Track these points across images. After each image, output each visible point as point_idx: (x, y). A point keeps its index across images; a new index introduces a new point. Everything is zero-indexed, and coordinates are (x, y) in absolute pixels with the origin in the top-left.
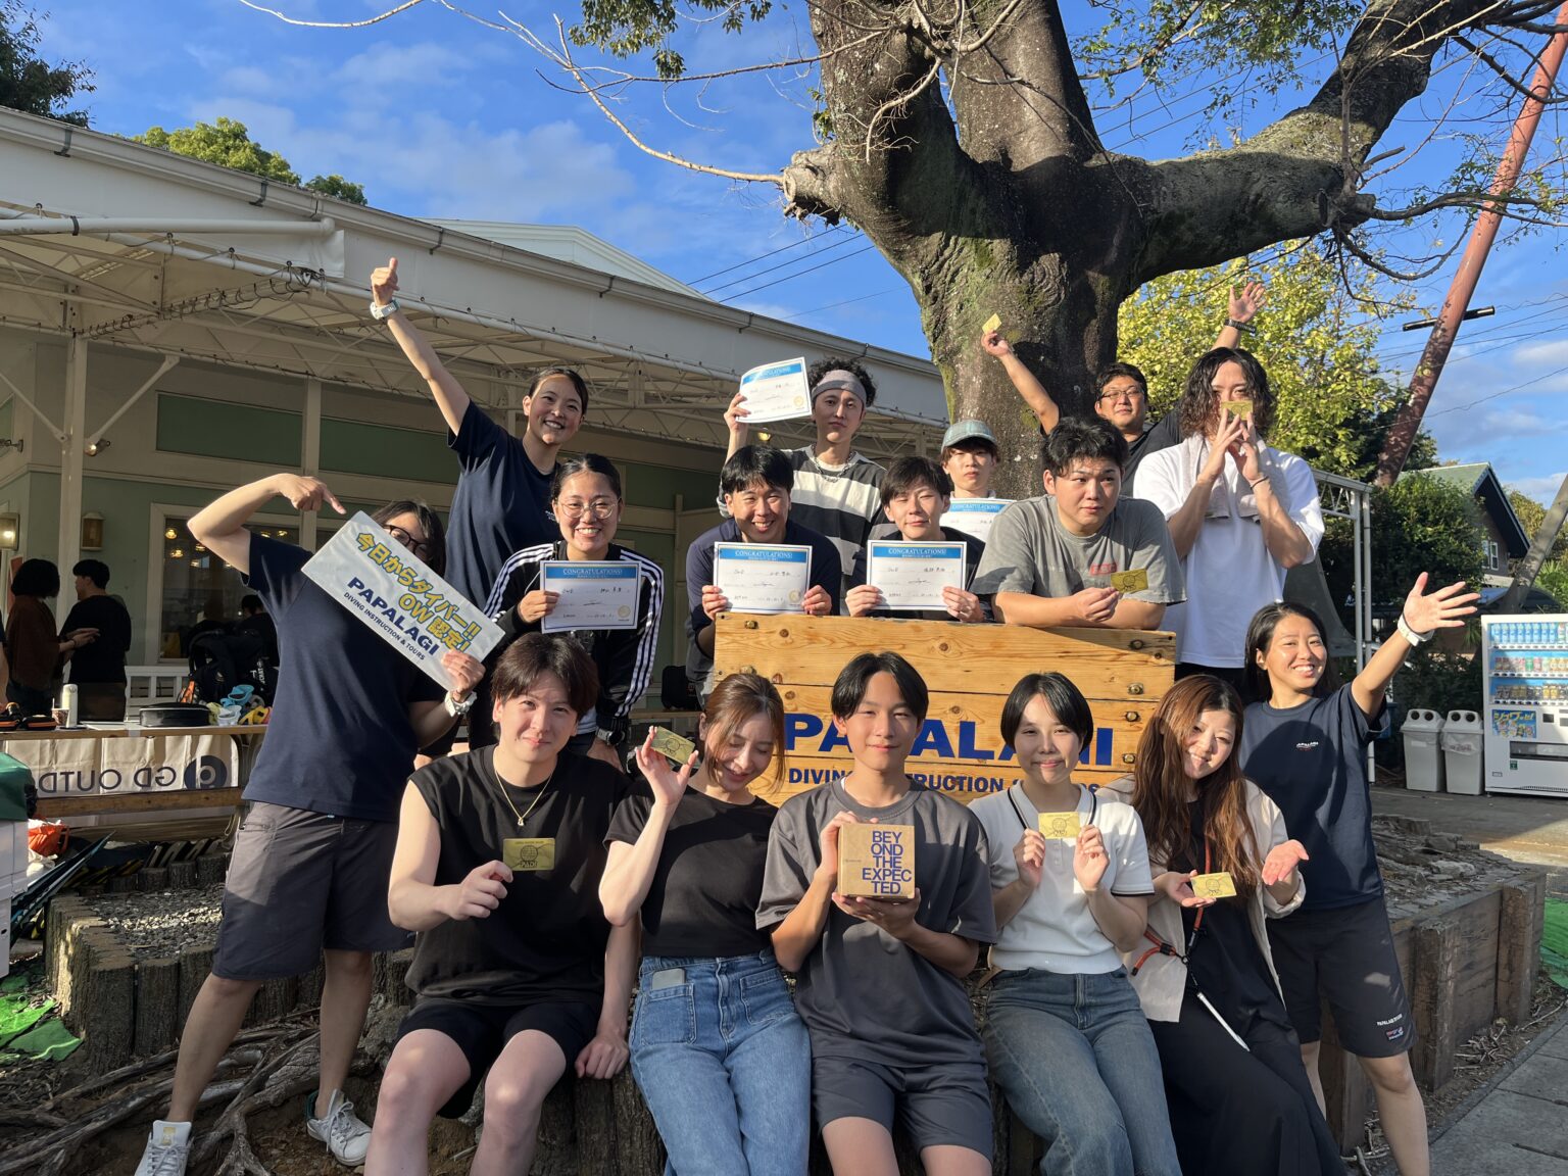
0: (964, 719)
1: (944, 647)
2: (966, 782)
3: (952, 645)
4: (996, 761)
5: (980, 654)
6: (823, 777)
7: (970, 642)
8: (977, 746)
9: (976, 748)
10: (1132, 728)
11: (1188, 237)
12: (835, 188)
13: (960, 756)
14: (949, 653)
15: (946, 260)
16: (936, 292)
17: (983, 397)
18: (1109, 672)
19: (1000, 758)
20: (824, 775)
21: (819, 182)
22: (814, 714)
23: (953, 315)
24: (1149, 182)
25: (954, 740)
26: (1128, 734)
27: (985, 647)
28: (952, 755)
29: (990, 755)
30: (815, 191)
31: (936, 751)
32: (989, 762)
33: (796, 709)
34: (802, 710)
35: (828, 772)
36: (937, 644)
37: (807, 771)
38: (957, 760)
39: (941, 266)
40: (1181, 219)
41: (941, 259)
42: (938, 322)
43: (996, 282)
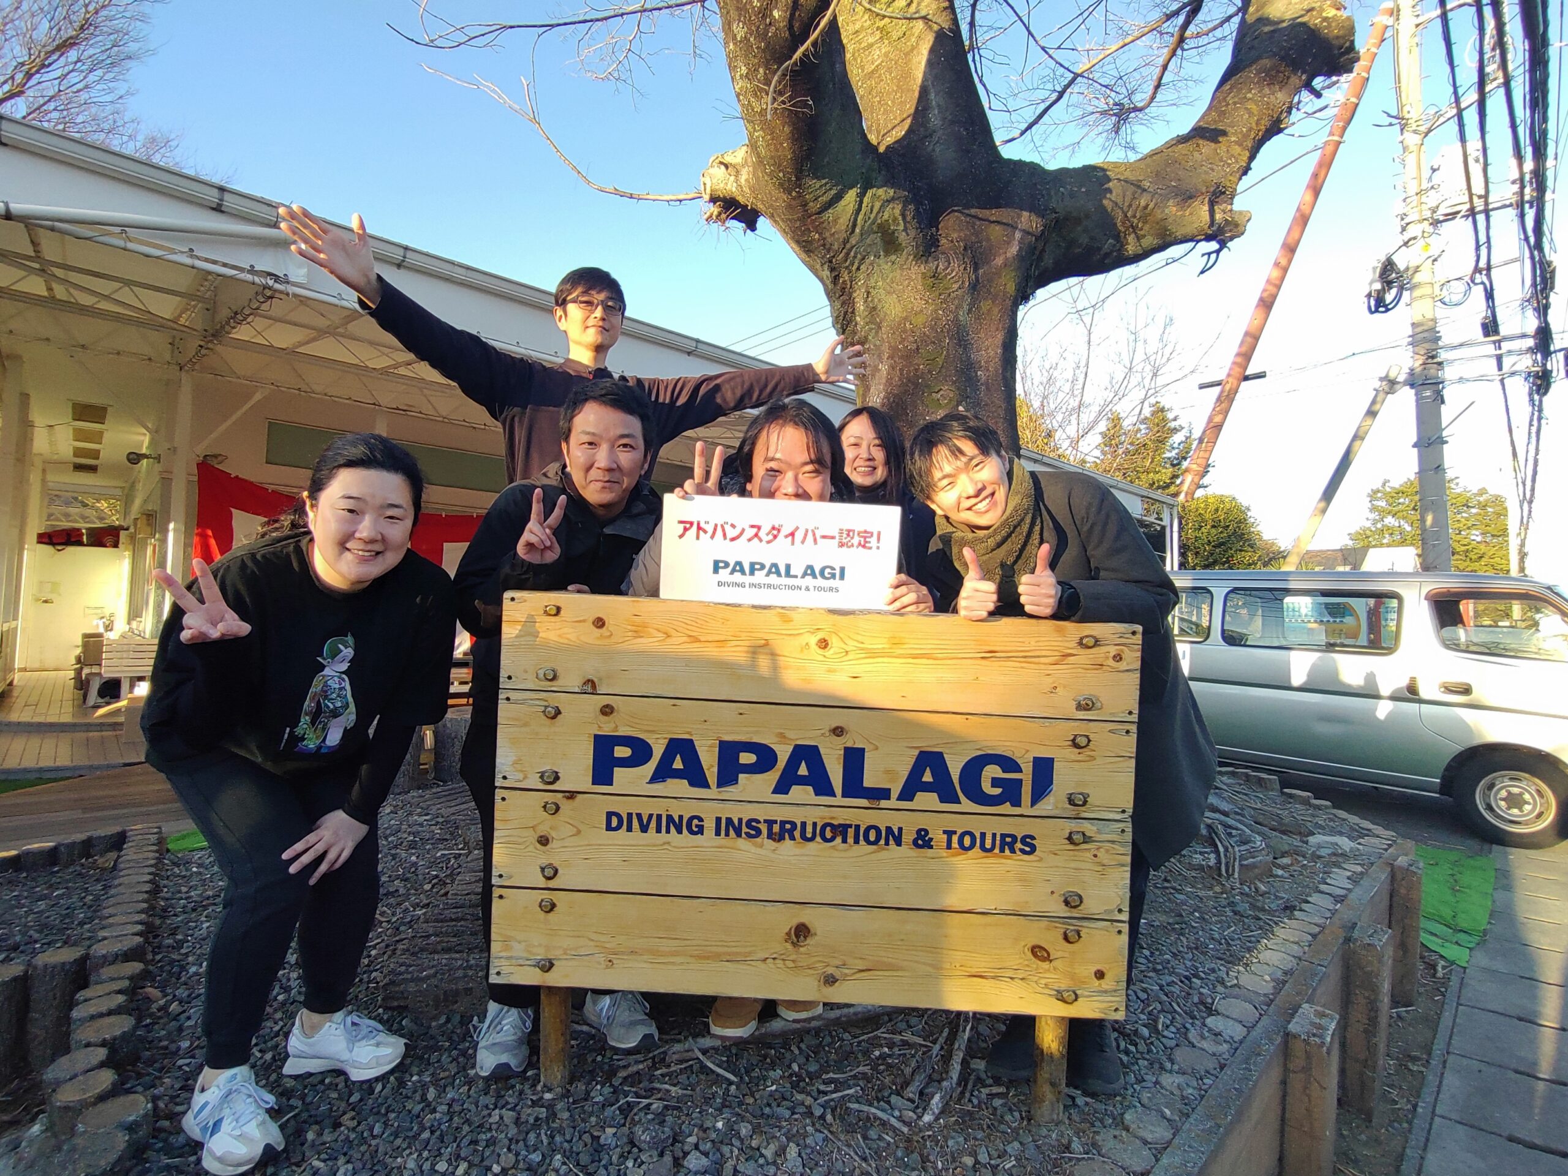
0: (849, 744)
1: (824, 644)
2: (851, 832)
3: (834, 641)
4: (893, 803)
5: (872, 654)
6: (653, 824)
7: (860, 638)
8: (868, 782)
9: (866, 784)
10: (1080, 757)
11: (1084, 240)
12: (747, 180)
13: (844, 796)
14: (829, 653)
15: (852, 247)
16: (844, 282)
17: (889, 381)
18: (1049, 680)
19: (899, 799)
20: (654, 818)
21: (732, 178)
22: (641, 736)
23: (860, 306)
24: (1048, 183)
25: (836, 774)
26: (1076, 765)
27: (880, 644)
28: (832, 794)
29: (885, 794)
30: (729, 187)
31: (810, 789)
32: (884, 803)
33: (616, 729)
34: (623, 731)
35: (659, 817)
36: (813, 640)
37: (630, 815)
38: (839, 800)
39: (848, 254)
40: (1078, 221)
41: (848, 246)
42: (846, 313)
43: (901, 268)
